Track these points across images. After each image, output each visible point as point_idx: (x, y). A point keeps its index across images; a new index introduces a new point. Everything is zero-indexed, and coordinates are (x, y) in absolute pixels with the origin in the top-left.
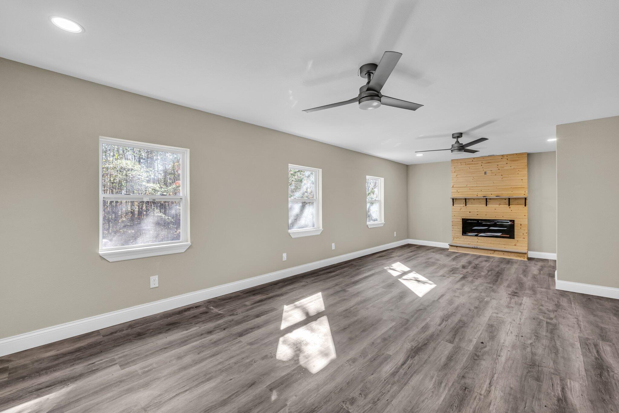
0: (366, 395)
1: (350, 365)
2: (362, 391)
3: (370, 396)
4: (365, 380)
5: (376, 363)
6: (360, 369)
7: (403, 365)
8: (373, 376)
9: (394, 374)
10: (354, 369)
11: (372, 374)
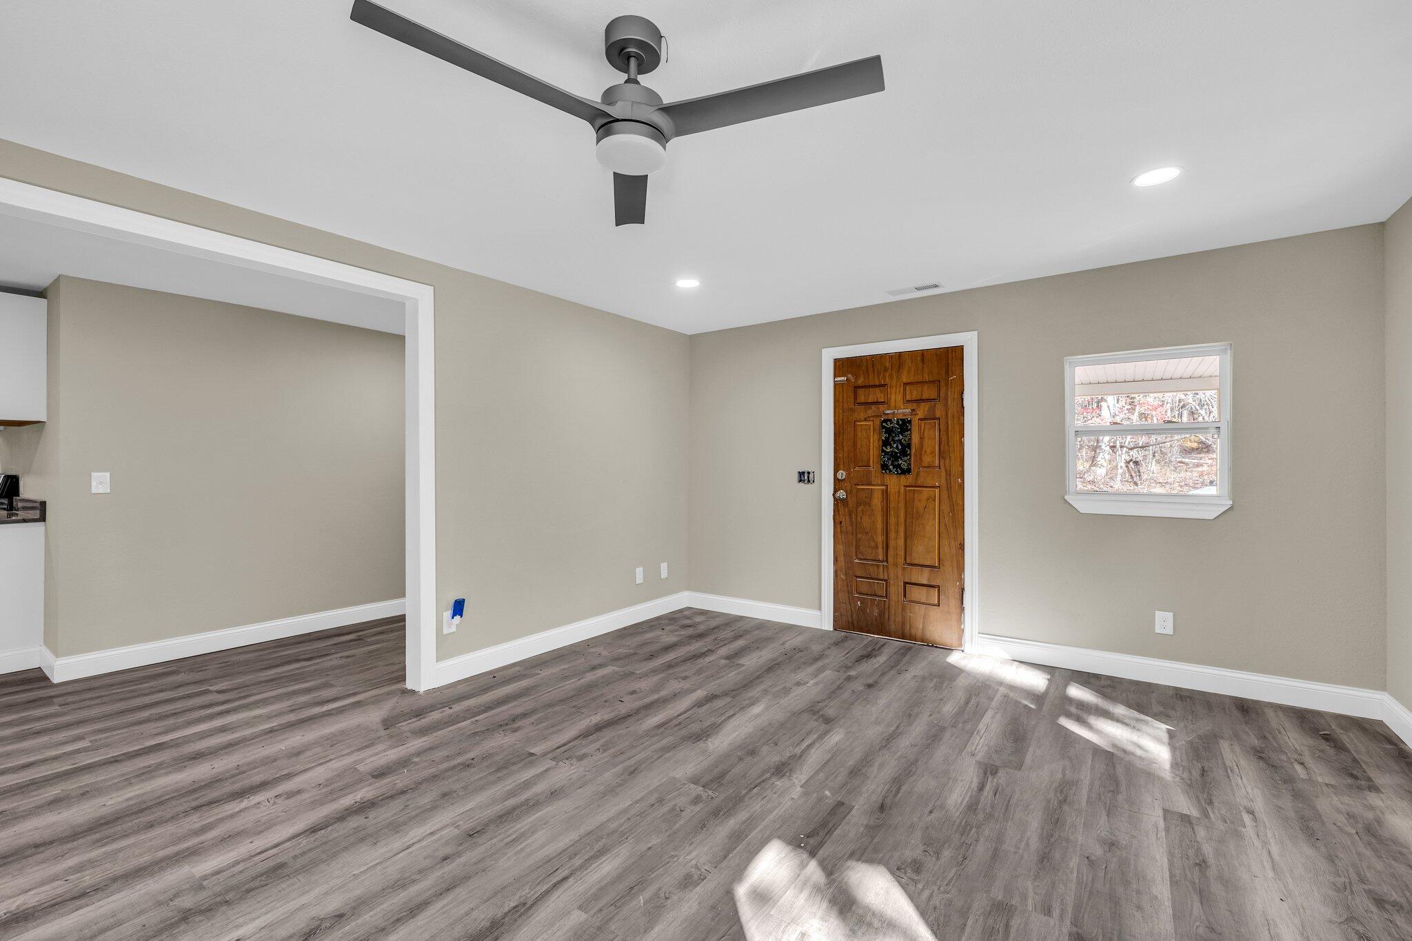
0: (673, 809)
1: (697, 867)
2: (678, 816)
3: (665, 809)
4: (669, 836)
5: (631, 879)
6: (675, 859)
7: (565, 879)
8: (649, 845)
9: (602, 852)
10: (689, 857)
11: (650, 848)
